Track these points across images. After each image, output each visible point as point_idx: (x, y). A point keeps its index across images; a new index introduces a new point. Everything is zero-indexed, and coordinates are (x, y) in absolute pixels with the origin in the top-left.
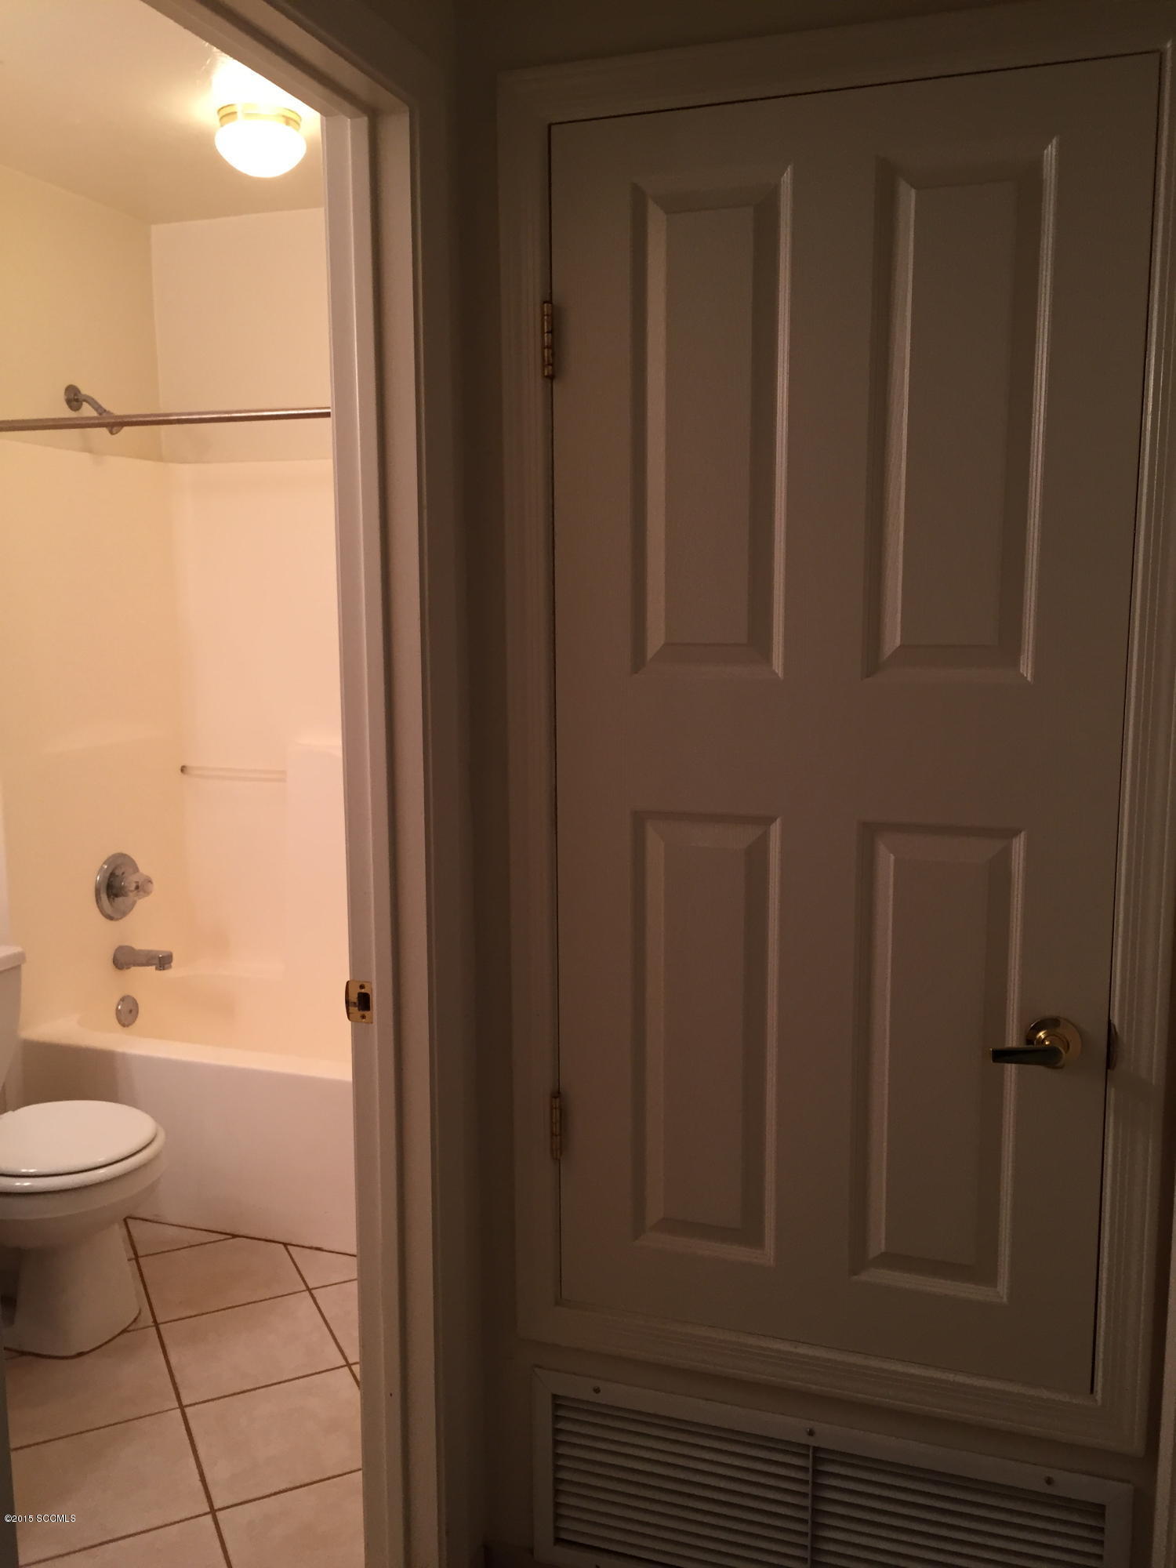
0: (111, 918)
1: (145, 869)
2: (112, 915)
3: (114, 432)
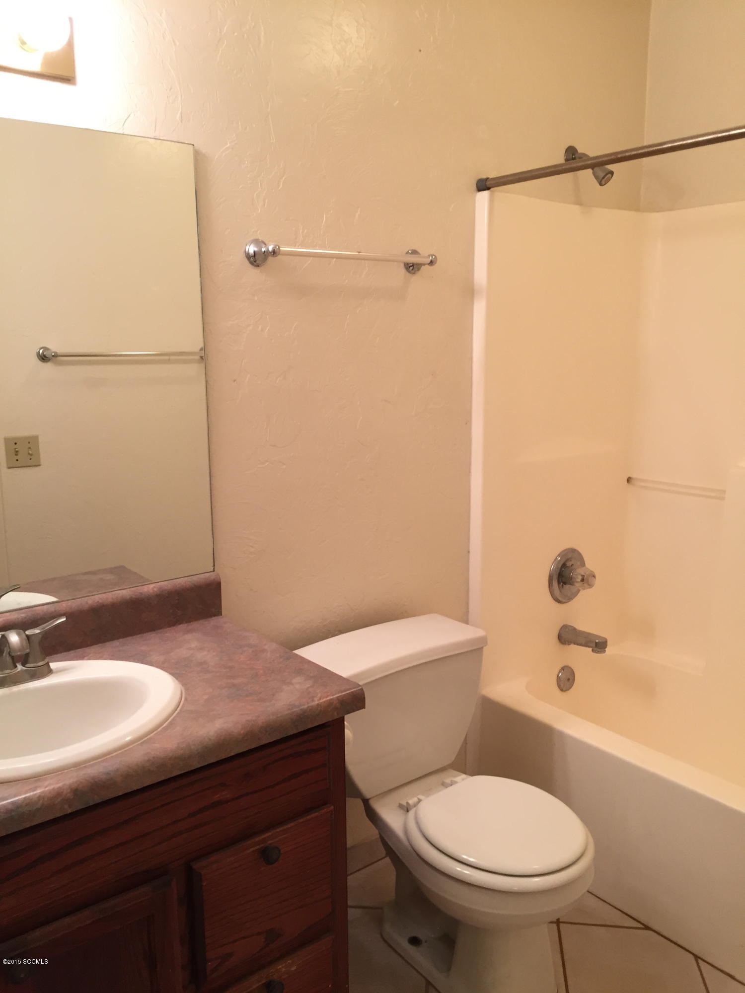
0: (559, 602)
1: (591, 564)
2: (560, 599)
3: (603, 183)
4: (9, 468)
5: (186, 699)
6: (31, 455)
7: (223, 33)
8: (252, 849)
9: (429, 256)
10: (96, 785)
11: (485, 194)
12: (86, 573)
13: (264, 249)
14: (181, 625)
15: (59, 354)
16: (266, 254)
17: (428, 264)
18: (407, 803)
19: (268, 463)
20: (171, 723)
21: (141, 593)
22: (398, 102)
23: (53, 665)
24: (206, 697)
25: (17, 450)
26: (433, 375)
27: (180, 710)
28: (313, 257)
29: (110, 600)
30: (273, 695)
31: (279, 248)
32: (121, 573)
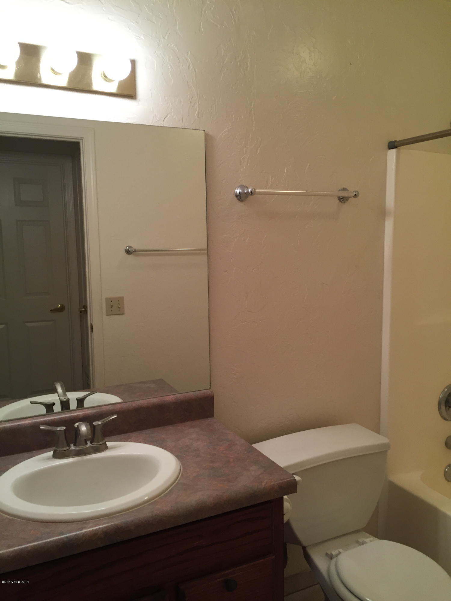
0: (446, 420)
2: (447, 418)
4: (107, 315)
5: (182, 474)
6: (119, 308)
7: (225, 63)
8: (219, 580)
9: (354, 192)
10: (118, 530)
11: (394, 151)
12: (141, 383)
13: (246, 191)
14: (188, 422)
15: (137, 250)
16: (247, 195)
17: (353, 197)
18: (331, 554)
19: (246, 322)
20: (170, 491)
21: (164, 401)
22: (335, 97)
23: (109, 444)
24: (194, 475)
25: (112, 305)
26: (356, 267)
27: (178, 483)
28: (277, 195)
29: (146, 404)
30: (237, 478)
31: (255, 190)
32: (160, 384)
